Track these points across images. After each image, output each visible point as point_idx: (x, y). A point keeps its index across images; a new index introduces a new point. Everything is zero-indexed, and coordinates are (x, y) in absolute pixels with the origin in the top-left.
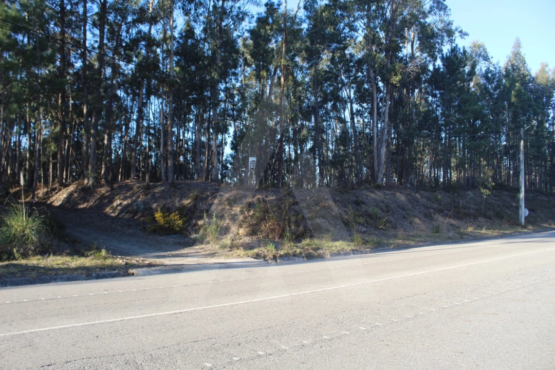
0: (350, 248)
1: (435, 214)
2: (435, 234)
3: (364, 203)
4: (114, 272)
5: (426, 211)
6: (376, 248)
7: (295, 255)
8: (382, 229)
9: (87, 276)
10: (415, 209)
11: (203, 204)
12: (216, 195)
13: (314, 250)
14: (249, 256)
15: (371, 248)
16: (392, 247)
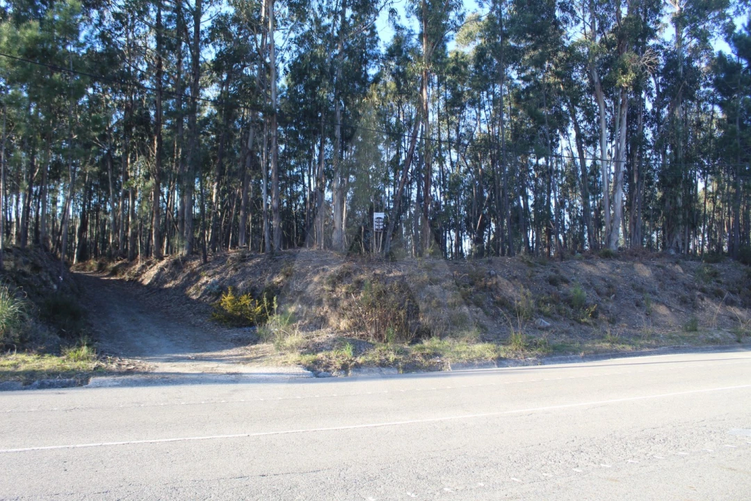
0: (495, 355)
1: (703, 299)
2: (686, 334)
3: (567, 282)
4: (67, 380)
5: (685, 294)
6: (548, 355)
7: (383, 364)
8: (586, 323)
9: (25, 384)
10: (665, 290)
11: (297, 283)
12: (318, 271)
13: (425, 358)
14: (299, 364)
15: (538, 356)
16: (582, 354)
